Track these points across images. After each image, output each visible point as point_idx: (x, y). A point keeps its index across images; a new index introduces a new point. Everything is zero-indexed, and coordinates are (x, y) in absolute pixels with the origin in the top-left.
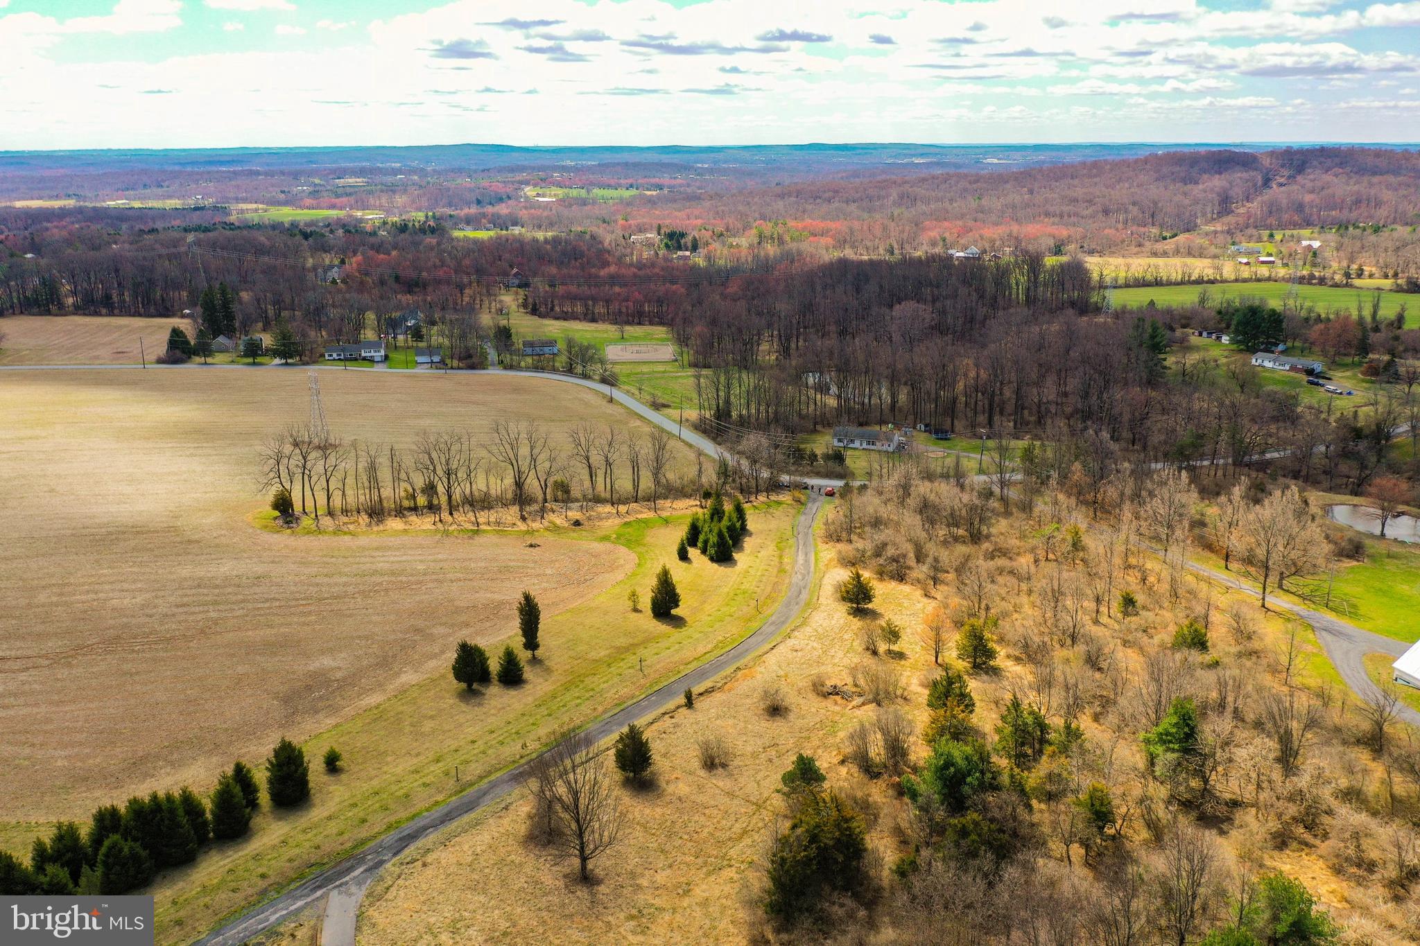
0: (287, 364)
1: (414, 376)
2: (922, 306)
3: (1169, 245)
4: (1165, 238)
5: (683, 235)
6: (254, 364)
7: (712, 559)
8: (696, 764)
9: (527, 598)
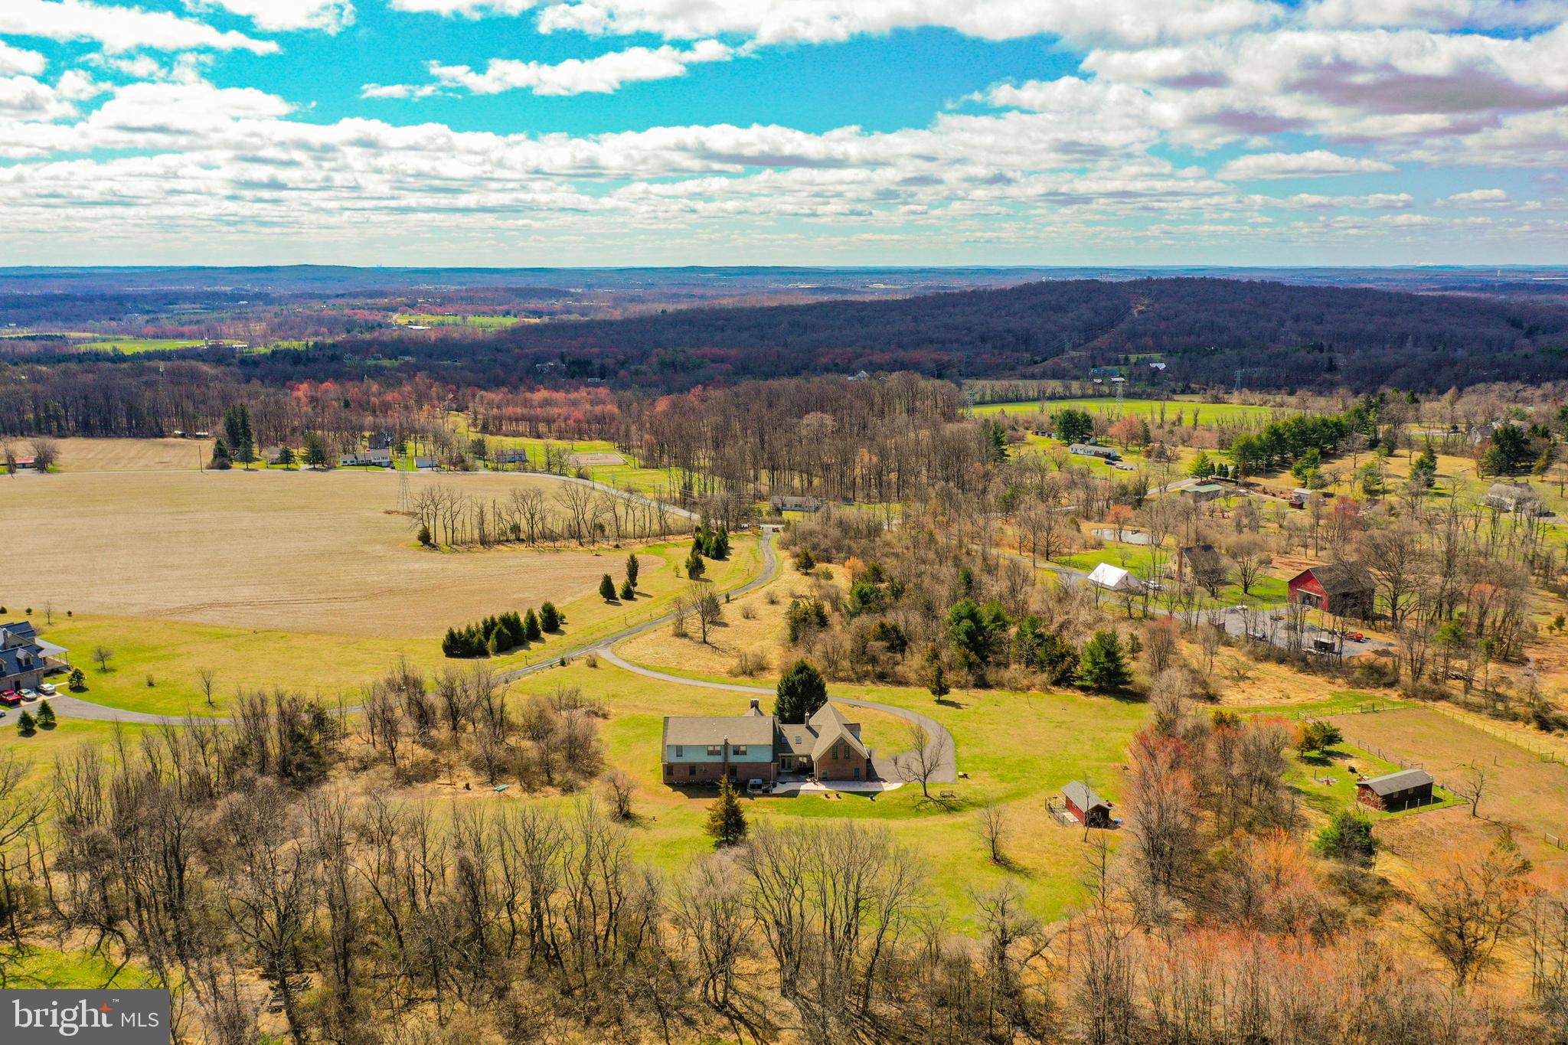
0: (314, 469)
1: (421, 475)
2: (825, 416)
3: (1037, 369)
4: (1036, 363)
5: (589, 363)
6: (288, 469)
7: (713, 558)
8: (740, 617)
9: (632, 557)
